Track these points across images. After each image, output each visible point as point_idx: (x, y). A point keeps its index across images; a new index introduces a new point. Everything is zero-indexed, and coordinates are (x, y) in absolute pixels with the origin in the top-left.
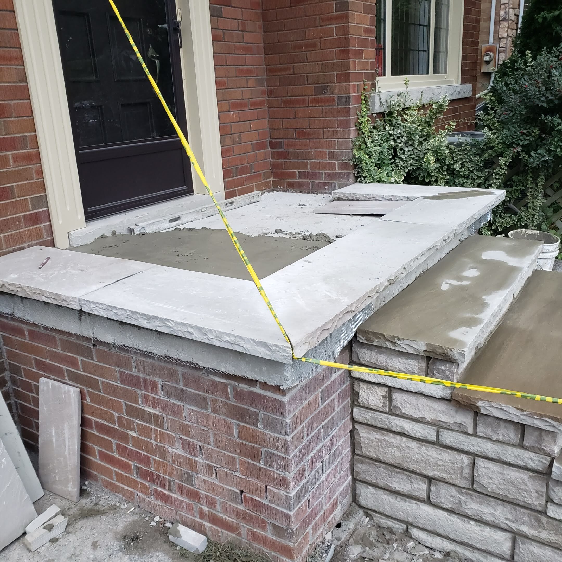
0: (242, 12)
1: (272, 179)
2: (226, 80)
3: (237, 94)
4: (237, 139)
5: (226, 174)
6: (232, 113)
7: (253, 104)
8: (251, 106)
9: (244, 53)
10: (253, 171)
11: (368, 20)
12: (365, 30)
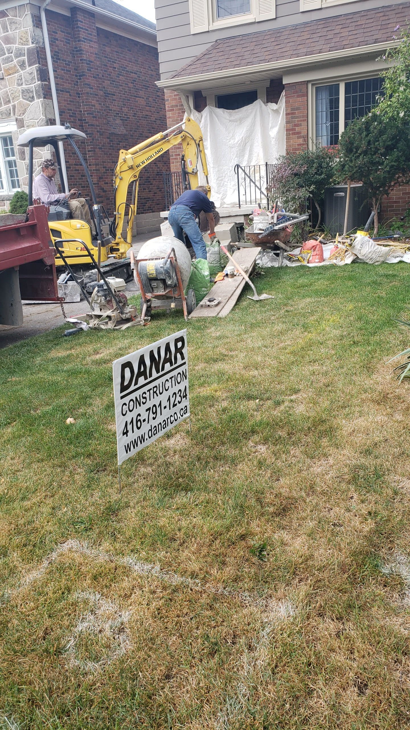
11: (301, 141)
12: (298, 145)
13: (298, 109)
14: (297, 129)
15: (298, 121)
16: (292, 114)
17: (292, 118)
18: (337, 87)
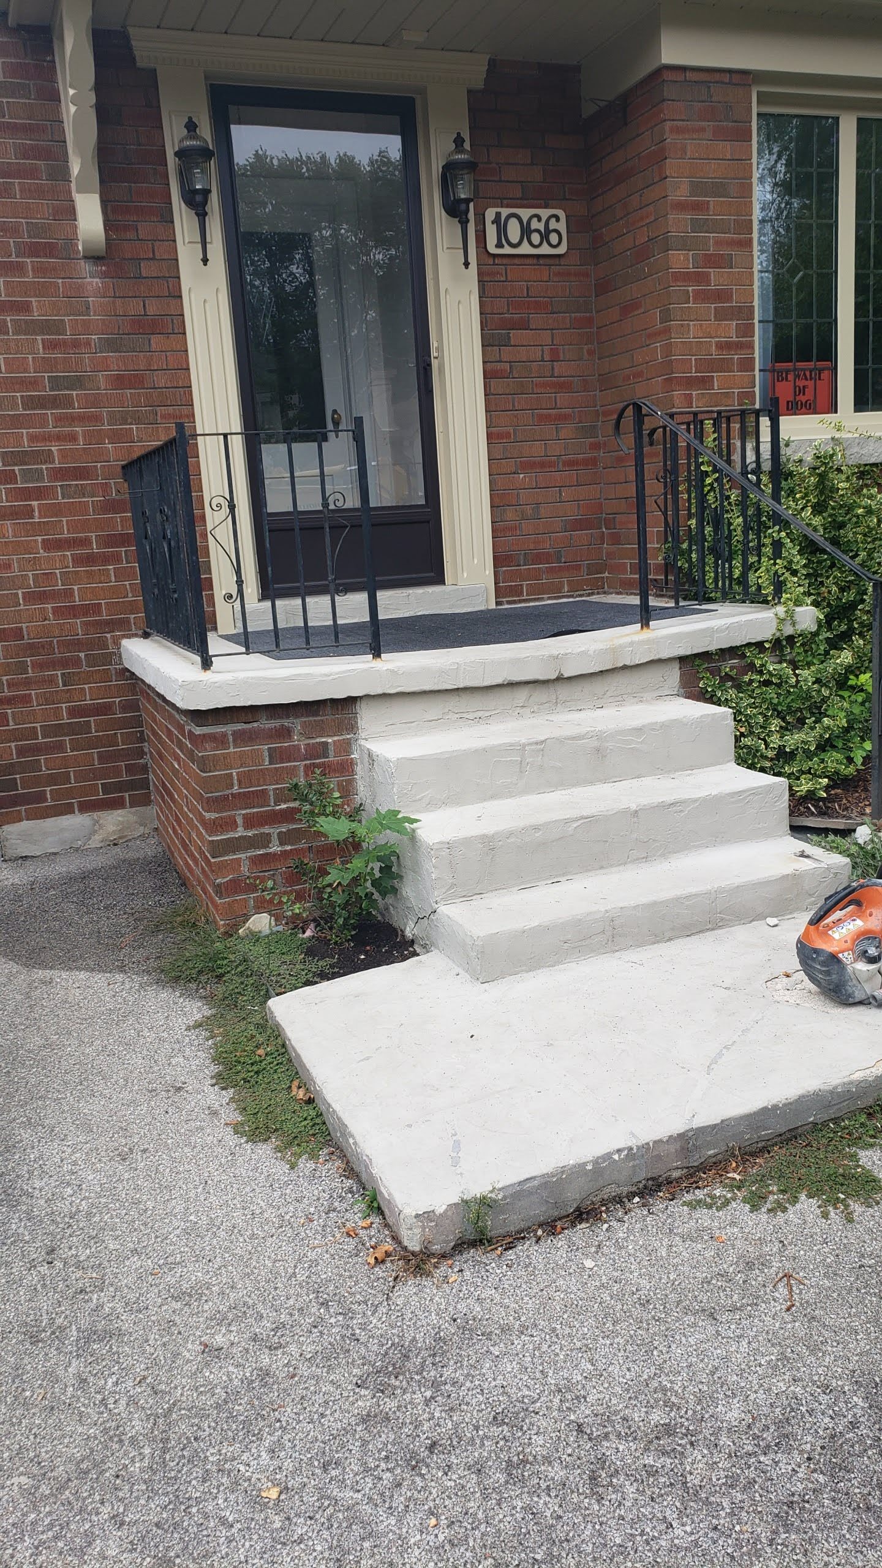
0: (552, 335)
1: (607, 574)
2: (512, 431)
3: (536, 450)
4: (530, 512)
5: (498, 561)
6: (521, 476)
7: (571, 464)
8: (564, 465)
9: (553, 391)
10: (563, 561)
11: (730, 330)
12: (720, 346)
13: (719, 189)
14: (717, 278)
15: (718, 243)
16: (698, 207)
17: (697, 226)
18: (831, 130)
